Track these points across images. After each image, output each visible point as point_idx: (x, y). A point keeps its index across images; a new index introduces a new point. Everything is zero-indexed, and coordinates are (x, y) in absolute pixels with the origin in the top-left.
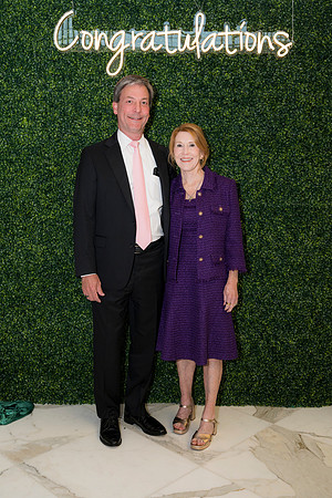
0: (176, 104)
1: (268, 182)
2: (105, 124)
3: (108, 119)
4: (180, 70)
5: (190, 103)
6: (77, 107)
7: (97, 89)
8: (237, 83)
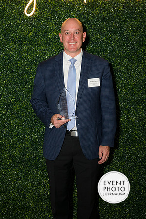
1: (133, 83)
2: (25, 47)
4: (73, 11)
6: (6, 37)
8: (110, 18)
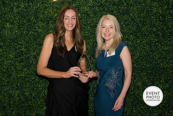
7: (46, 8)
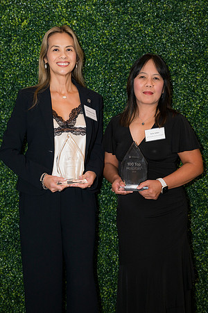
0: (93, 23)
3: (18, 41)
5: (108, 20)
